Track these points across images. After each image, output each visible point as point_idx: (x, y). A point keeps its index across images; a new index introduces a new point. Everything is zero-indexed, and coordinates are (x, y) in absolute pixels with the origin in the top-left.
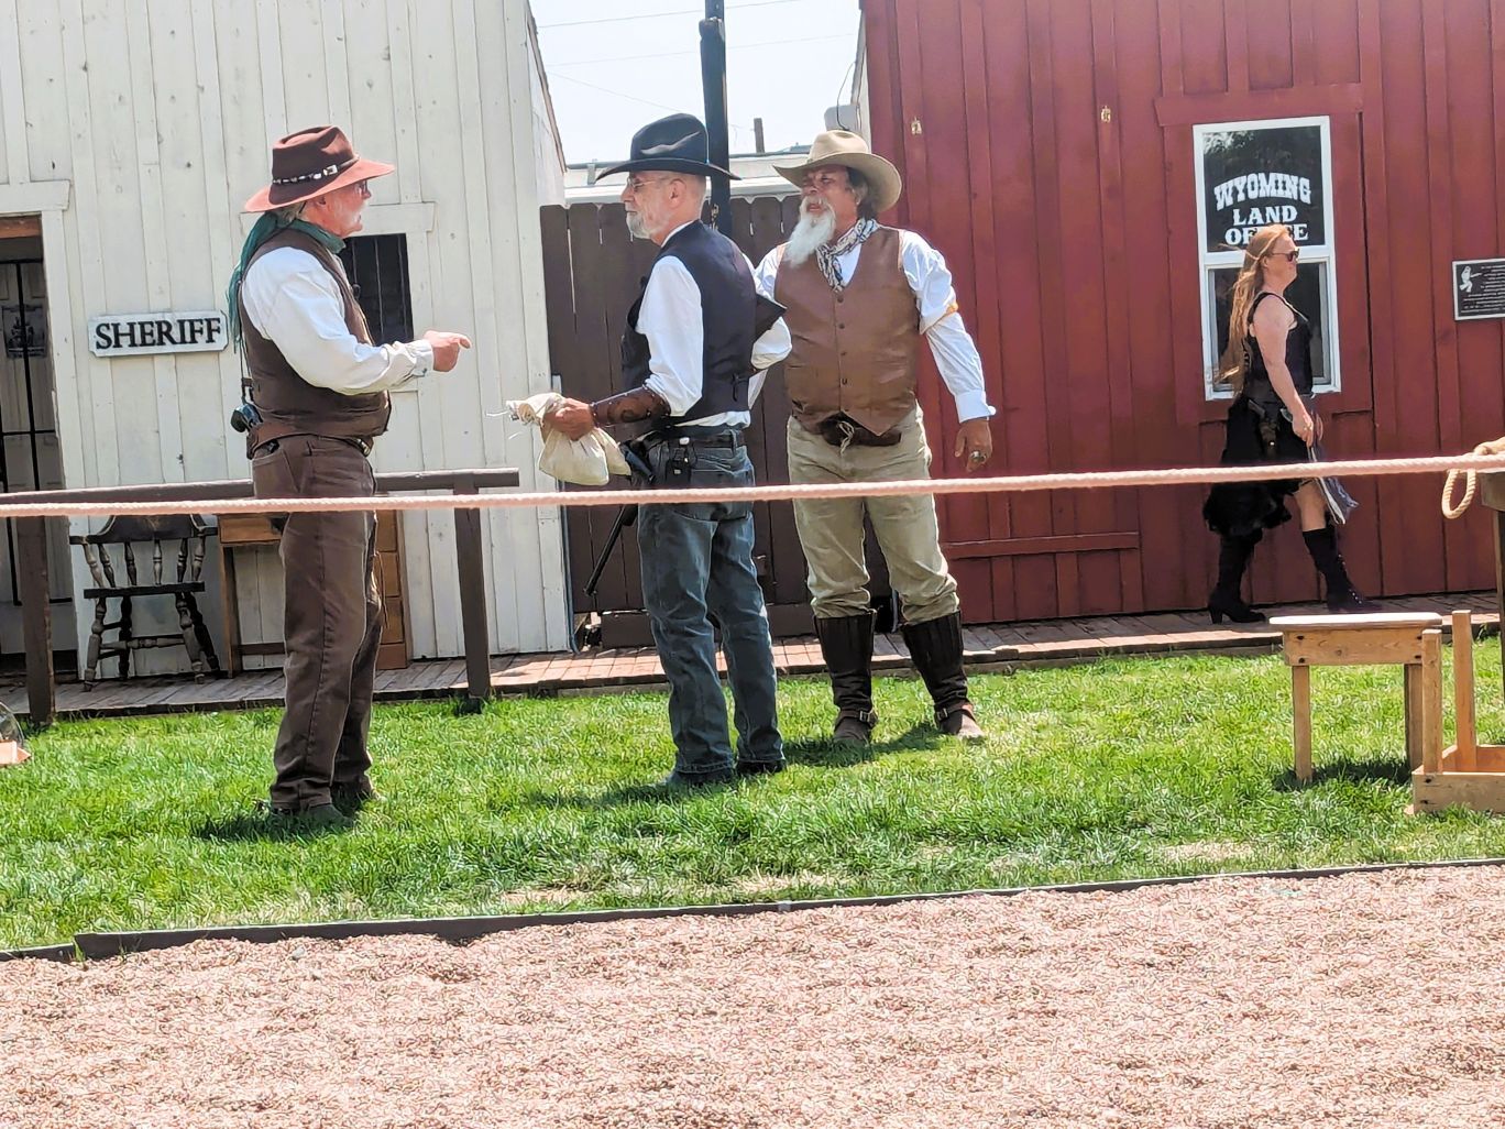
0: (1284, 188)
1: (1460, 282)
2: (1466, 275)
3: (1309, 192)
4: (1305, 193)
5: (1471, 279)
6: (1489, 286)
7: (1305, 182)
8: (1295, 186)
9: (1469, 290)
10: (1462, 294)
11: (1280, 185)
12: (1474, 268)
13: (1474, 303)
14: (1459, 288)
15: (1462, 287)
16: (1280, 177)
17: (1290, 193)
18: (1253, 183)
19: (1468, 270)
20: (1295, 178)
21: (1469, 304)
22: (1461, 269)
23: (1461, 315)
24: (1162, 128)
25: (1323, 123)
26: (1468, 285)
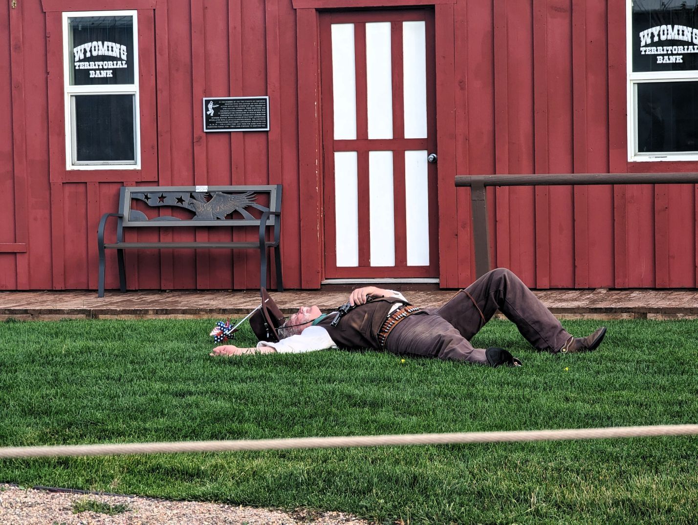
0: (112, 51)
1: (207, 110)
2: (210, 106)
3: (126, 54)
4: (124, 54)
5: (213, 108)
6: (224, 113)
7: (124, 48)
8: (117, 49)
9: (212, 115)
10: (208, 117)
11: (110, 49)
12: (215, 102)
13: (214, 122)
14: (206, 113)
15: (208, 113)
16: (110, 44)
17: (115, 54)
18: (95, 47)
19: (211, 103)
20: (118, 45)
21: (212, 123)
22: (207, 102)
23: (207, 129)
24: (45, 13)
25: (134, 13)
26: (211, 112)
